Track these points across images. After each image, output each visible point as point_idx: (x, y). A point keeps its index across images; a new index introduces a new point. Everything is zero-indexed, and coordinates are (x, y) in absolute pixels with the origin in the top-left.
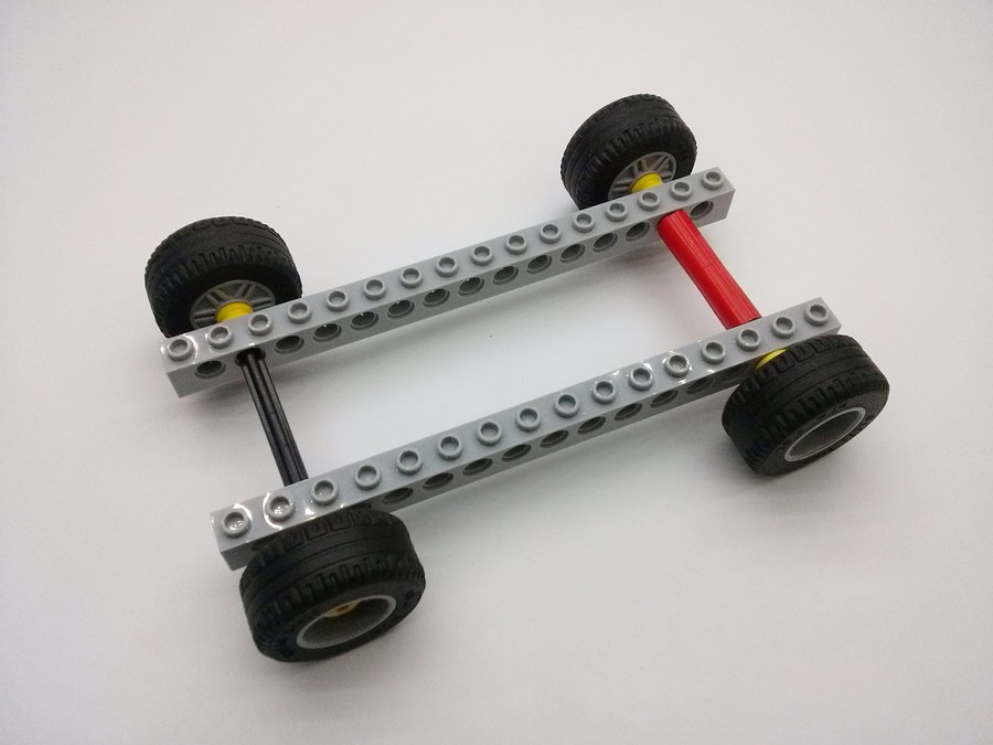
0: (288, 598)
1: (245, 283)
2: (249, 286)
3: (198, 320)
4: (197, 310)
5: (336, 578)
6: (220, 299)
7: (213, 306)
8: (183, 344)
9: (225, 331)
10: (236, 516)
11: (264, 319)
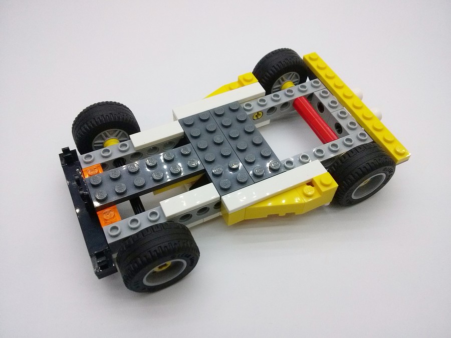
0: (136, 262)
1: (119, 130)
2: (120, 132)
3: (95, 145)
4: (96, 140)
5: (157, 252)
6: (107, 136)
7: (103, 139)
8: (90, 156)
9: (108, 151)
10: (115, 228)
11: (126, 145)
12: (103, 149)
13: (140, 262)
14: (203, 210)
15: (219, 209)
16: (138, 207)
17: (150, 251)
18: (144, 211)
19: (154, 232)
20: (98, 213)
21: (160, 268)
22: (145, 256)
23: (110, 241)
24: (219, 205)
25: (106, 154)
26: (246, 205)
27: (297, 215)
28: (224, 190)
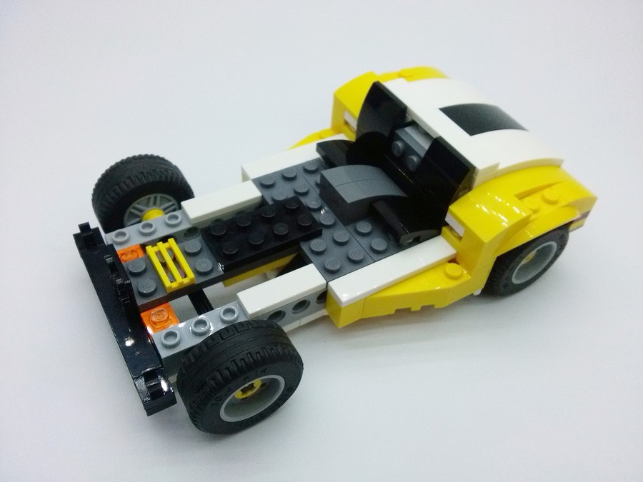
8: (124, 234)
9: (150, 226)
10: (171, 334)
11: (176, 217)
12: (141, 224)
13: (219, 378)
14: (301, 305)
15: (323, 305)
16: (202, 305)
17: (234, 361)
18: (212, 309)
19: (238, 332)
20: (142, 315)
21: (244, 391)
22: (228, 368)
23: (164, 354)
24: (324, 296)
25: (147, 230)
26: (365, 294)
27: (437, 309)
28: (331, 273)
